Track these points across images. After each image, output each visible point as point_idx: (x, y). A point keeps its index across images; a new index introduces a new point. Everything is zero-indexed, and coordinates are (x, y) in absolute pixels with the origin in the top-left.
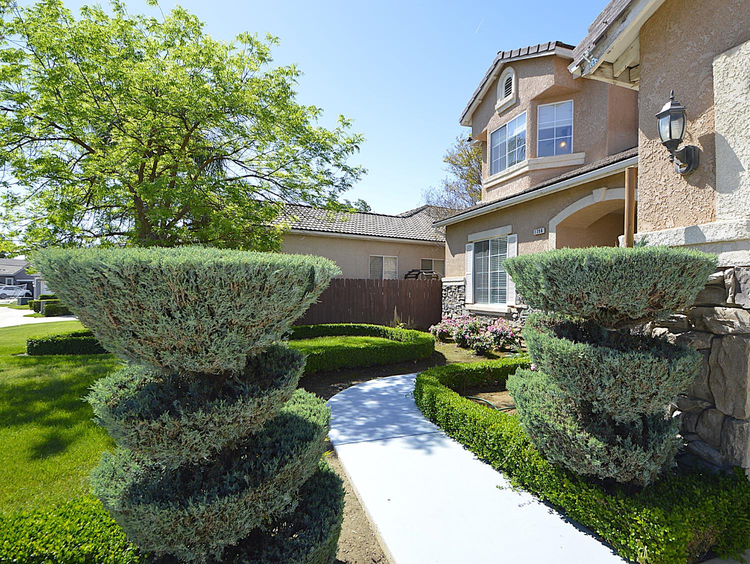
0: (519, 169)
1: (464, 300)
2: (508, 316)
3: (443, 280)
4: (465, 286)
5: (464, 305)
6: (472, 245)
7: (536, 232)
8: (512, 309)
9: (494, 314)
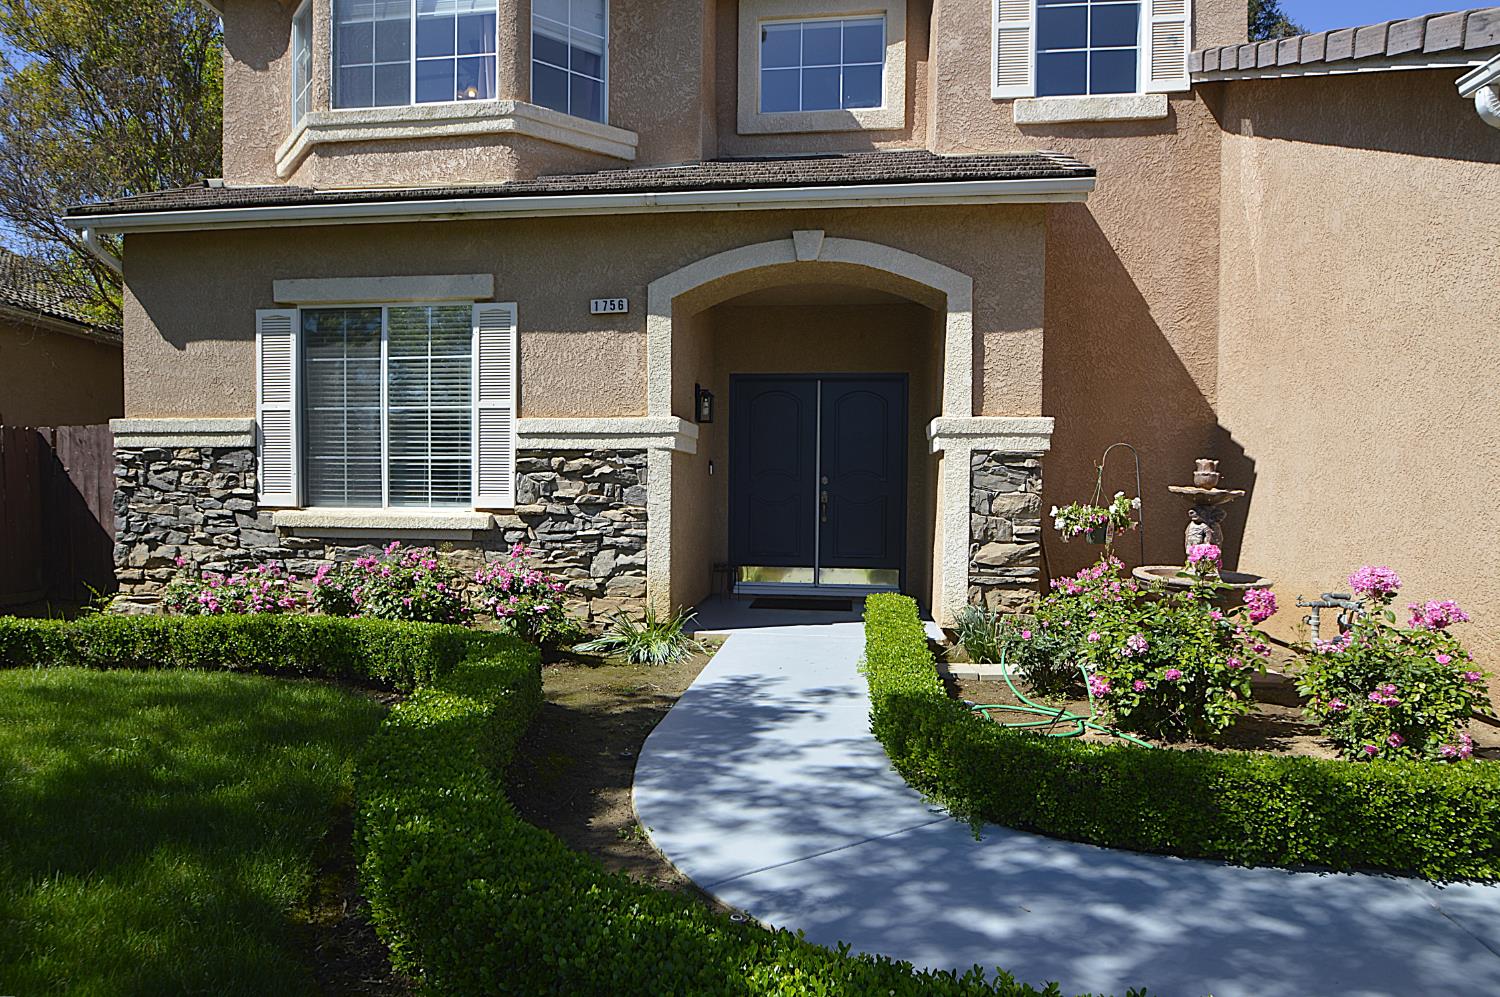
0: (476, 119)
1: (254, 498)
2: (489, 539)
3: (115, 424)
4: (253, 449)
5: (252, 513)
6: (294, 315)
7: (600, 307)
8: (497, 517)
9: (422, 536)
